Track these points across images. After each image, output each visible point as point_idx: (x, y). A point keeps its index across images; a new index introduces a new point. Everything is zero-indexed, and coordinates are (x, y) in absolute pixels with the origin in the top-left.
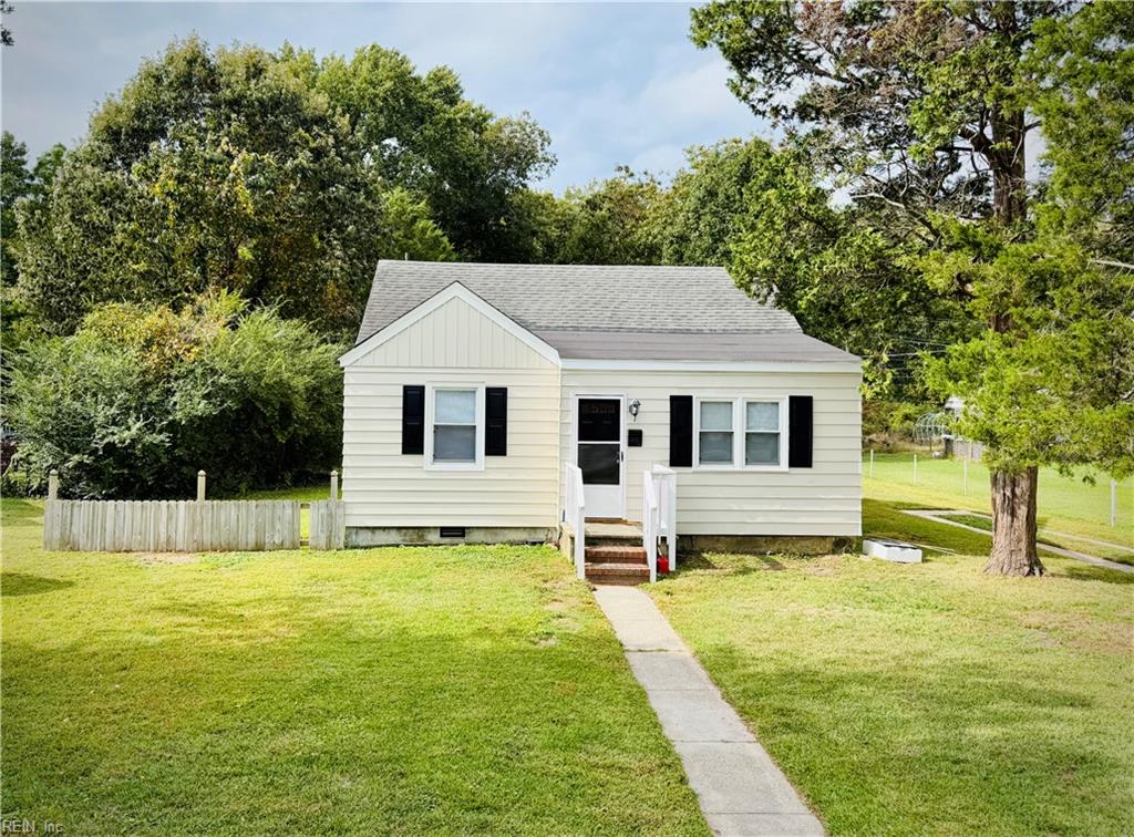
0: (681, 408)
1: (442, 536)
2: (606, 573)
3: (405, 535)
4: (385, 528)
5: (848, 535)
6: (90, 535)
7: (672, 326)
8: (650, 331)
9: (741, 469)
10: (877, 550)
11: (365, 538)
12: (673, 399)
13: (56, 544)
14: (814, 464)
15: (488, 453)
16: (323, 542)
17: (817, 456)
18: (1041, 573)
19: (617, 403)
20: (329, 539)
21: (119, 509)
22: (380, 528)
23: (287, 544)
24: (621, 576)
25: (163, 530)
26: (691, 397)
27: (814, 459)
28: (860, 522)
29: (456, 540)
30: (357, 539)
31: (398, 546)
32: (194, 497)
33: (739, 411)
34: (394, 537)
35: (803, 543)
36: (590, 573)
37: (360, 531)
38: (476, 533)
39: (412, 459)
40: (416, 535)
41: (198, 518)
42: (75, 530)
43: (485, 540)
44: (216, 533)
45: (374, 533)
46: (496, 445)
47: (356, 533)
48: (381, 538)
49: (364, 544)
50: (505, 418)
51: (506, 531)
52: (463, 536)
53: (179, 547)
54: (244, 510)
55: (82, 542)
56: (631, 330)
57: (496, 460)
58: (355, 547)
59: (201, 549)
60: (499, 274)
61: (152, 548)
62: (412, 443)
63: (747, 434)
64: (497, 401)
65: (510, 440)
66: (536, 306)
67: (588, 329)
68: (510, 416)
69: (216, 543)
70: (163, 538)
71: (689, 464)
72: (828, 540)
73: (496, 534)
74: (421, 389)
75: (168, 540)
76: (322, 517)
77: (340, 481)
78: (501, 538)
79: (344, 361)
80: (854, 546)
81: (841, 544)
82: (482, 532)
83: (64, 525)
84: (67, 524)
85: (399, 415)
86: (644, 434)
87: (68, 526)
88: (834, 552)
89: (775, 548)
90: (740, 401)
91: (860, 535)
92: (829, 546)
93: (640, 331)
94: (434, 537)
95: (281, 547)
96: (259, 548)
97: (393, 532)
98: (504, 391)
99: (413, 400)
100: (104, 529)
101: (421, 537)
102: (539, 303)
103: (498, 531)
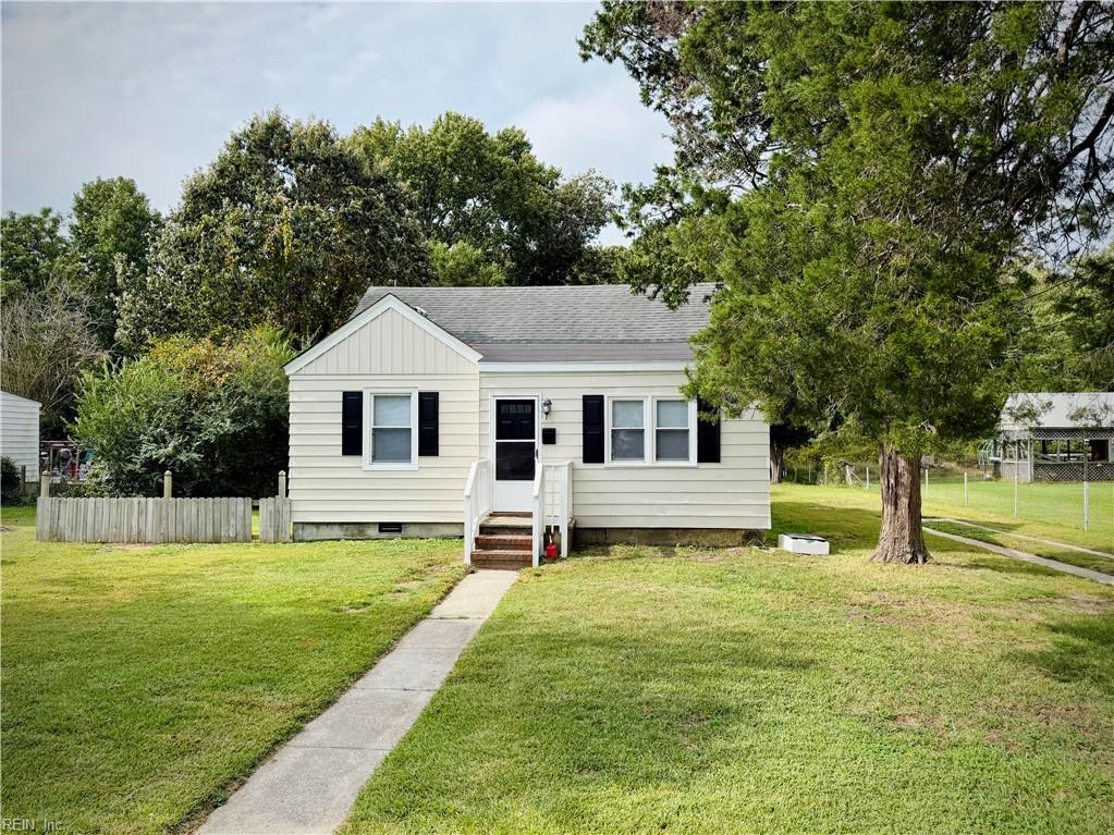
0: (593, 408)
1: (380, 531)
2: (490, 558)
3: (347, 530)
4: (328, 524)
5: (758, 528)
6: (74, 529)
7: (621, 337)
8: (599, 342)
9: (650, 465)
10: (788, 542)
11: (309, 533)
12: (586, 398)
13: (46, 535)
14: (722, 459)
15: (421, 453)
16: (271, 536)
17: (725, 451)
18: (925, 561)
19: (532, 403)
20: (277, 533)
21: (98, 504)
22: (324, 523)
23: (240, 537)
24: (504, 561)
25: (135, 524)
26: (602, 396)
27: (722, 454)
28: (769, 515)
29: (393, 535)
30: (304, 532)
31: (339, 540)
32: (161, 494)
33: (649, 409)
34: (336, 532)
35: (713, 536)
36: (475, 558)
37: (306, 527)
38: (412, 528)
39: (352, 460)
40: (357, 530)
41: (164, 513)
42: (61, 523)
43: (420, 535)
44: (179, 527)
45: (318, 528)
46: (429, 446)
47: (303, 528)
48: (325, 532)
49: (310, 538)
50: (437, 421)
51: (440, 527)
52: (400, 531)
53: (149, 539)
54: (202, 507)
55: (67, 534)
56: (582, 342)
57: (429, 461)
58: (301, 541)
59: (166, 541)
60: (476, 296)
61: (126, 540)
62: (352, 445)
63: (657, 431)
64: (429, 406)
65: (442, 441)
66: (499, 323)
67: (540, 342)
68: (442, 419)
69: (179, 536)
70: (135, 532)
71: (602, 461)
72: (739, 532)
73: (430, 530)
74: (360, 394)
75: (139, 533)
76: (271, 512)
77: (287, 480)
78: (434, 533)
79: (289, 370)
80: (765, 539)
81: (751, 537)
82: (417, 528)
83: (52, 519)
84: (55, 518)
85: (339, 419)
86: (557, 432)
87: (56, 520)
88: (744, 544)
89: (685, 541)
90: (650, 398)
91: (770, 528)
92: (739, 538)
93: (590, 342)
94: (374, 532)
95: (235, 540)
96: (216, 541)
97: (336, 528)
98: (436, 395)
99: (352, 405)
100: (85, 522)
101: (361, 532)
102: (503, 320)
103: (432, 526)
